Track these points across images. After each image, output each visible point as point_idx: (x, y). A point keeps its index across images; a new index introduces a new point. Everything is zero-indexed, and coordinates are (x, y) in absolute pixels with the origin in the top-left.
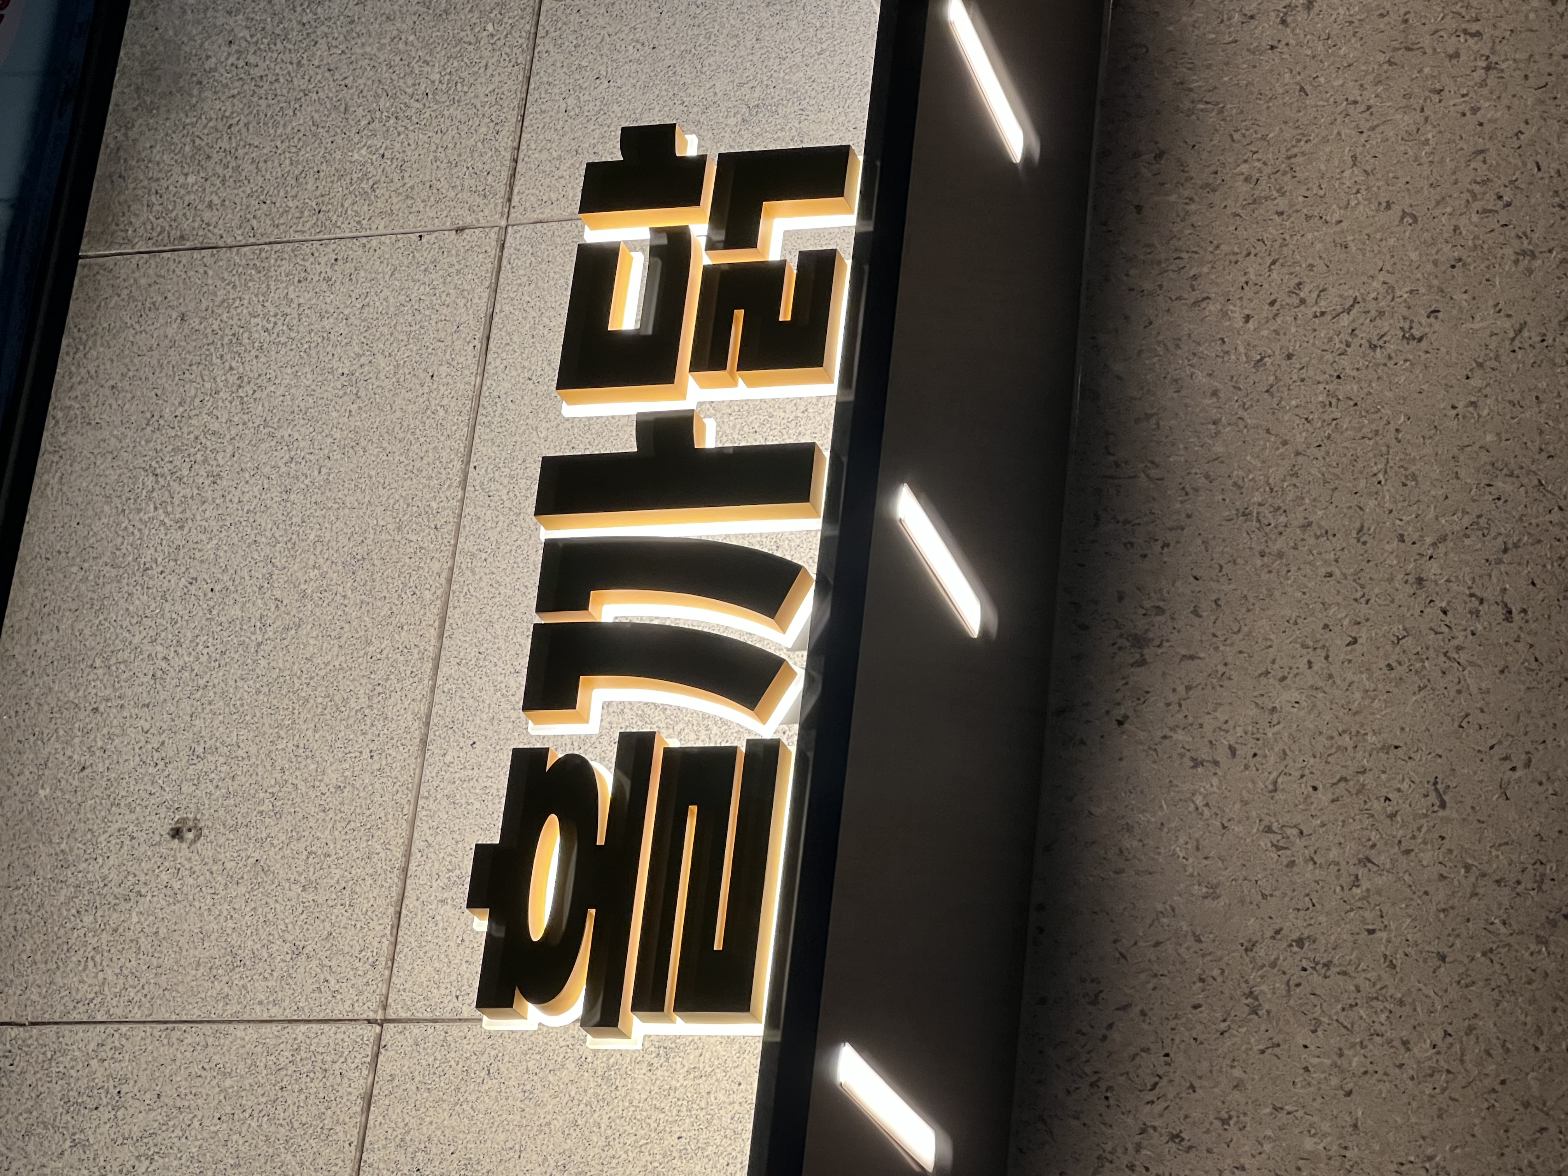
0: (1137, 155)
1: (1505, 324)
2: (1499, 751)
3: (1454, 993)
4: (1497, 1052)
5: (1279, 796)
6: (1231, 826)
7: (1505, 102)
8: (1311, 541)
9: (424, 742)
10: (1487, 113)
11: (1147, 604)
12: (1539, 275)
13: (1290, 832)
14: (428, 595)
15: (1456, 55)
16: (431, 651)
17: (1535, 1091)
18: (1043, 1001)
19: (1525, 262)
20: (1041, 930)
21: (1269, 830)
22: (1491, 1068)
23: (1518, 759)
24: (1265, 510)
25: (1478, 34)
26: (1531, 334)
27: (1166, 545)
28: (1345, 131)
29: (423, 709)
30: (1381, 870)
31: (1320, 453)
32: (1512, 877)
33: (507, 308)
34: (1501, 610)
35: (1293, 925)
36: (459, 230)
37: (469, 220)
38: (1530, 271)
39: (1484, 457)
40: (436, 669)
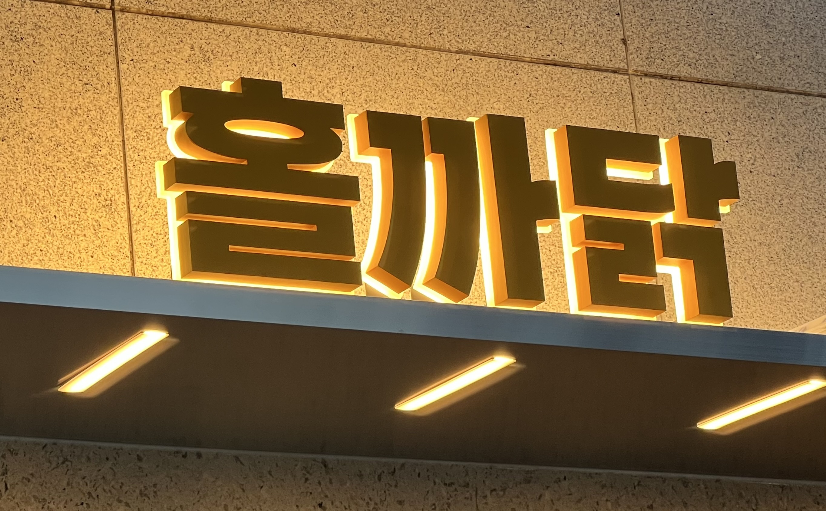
9: (293, 31)
14: (387, 30)
16: (352, 33)
20: (184, 457)
29: (314, 29)
33: (575, 77)
36: (624, 41)
37: (631, 48)
40: (341, 37)
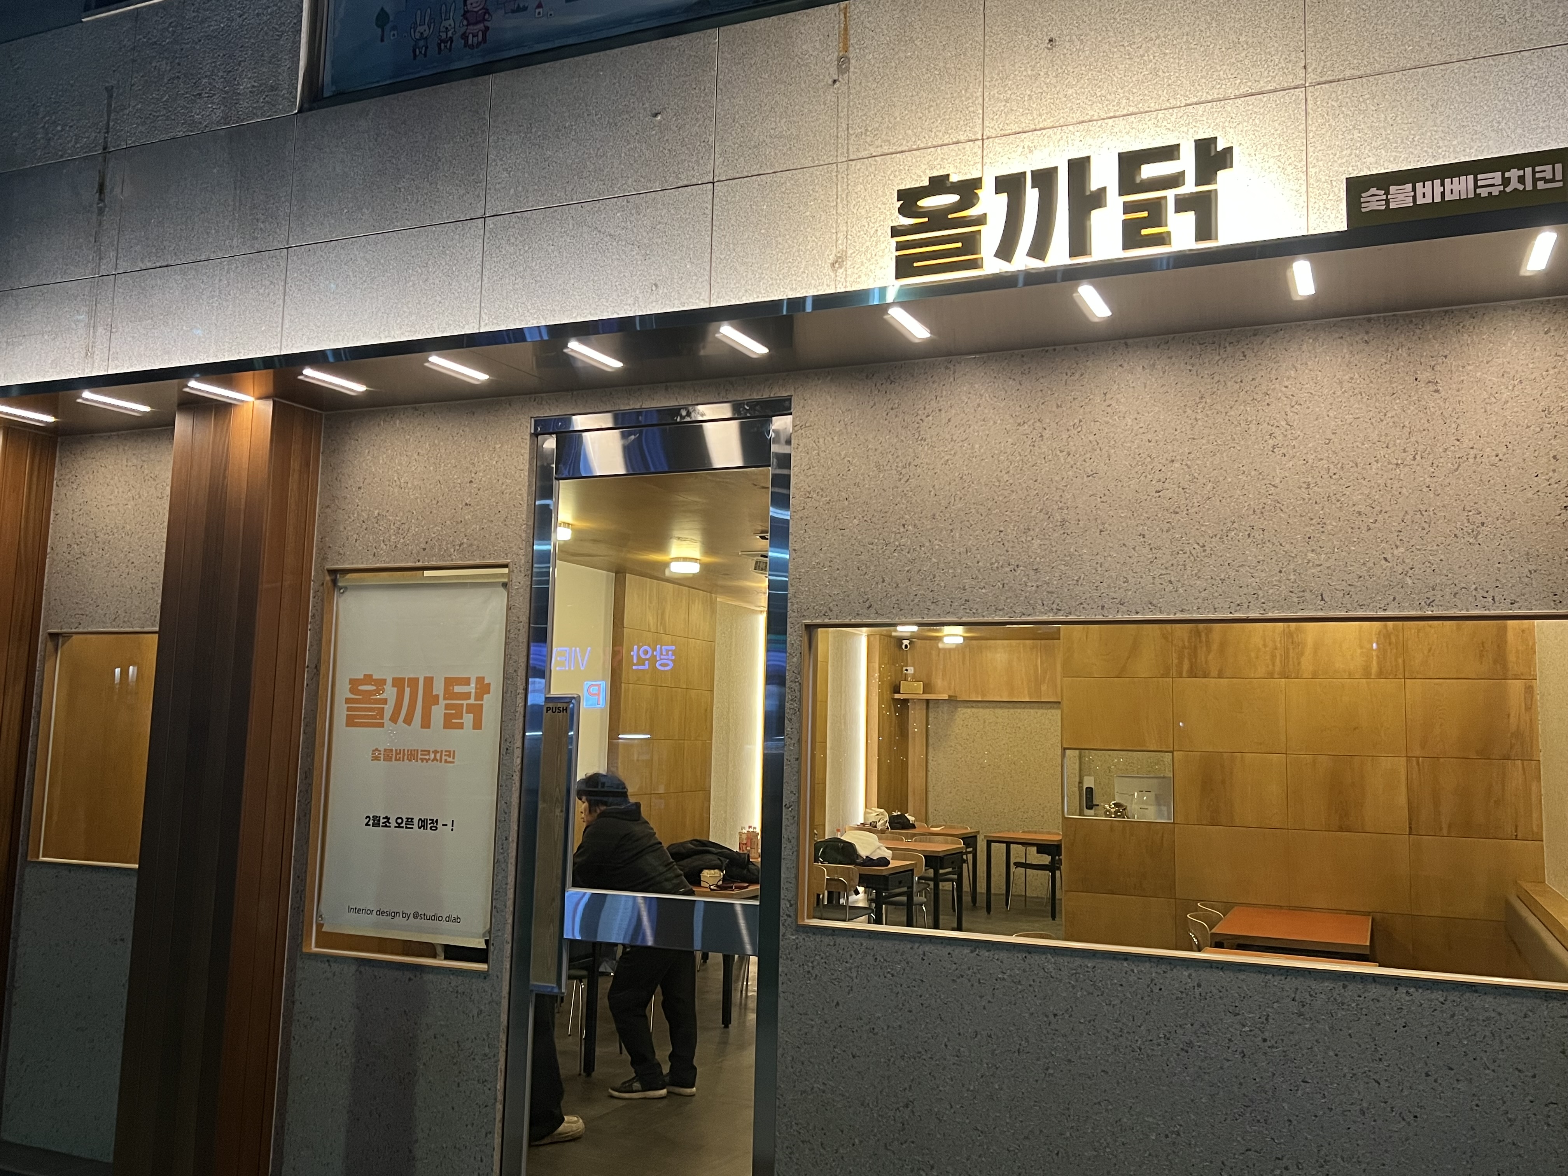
0: (1367, 333)
1: (1277, 481)
2: (1107, 492)
3: (1024, 485)
4: (1005, 500)
5: (1092, 423)
6: (1082, 409)
7: (1380, 472)
8: (1190, 422)
9: (1083, 122)
10: (1375, 466)
11: (1167, 368)
12: (1298, 491)
13: (1079, 429)
14: (1141, 105)
15: (1405, 451)
16: (1118, 114)
17: (994, 512)
18: (1023, 356)
19: (1305, 486)
20: (1047, 351)
21: (1080, 421)
22: (1001, 498)
23: (1104, 499)
24: (1203, 404)
25: (1415, 459)
26: (1272, 490)
27: (1190, 371)
28: (1371, 414)
29: (1095, 118)
30: (1065, 459)
31: (1226, 421)
32: (1062, 500)
34: (1159, 489)
35: (1047, 434)
38: (1300, 488)
39: (1221, 479)
40: (1111, 118)
